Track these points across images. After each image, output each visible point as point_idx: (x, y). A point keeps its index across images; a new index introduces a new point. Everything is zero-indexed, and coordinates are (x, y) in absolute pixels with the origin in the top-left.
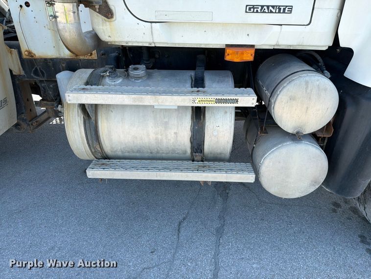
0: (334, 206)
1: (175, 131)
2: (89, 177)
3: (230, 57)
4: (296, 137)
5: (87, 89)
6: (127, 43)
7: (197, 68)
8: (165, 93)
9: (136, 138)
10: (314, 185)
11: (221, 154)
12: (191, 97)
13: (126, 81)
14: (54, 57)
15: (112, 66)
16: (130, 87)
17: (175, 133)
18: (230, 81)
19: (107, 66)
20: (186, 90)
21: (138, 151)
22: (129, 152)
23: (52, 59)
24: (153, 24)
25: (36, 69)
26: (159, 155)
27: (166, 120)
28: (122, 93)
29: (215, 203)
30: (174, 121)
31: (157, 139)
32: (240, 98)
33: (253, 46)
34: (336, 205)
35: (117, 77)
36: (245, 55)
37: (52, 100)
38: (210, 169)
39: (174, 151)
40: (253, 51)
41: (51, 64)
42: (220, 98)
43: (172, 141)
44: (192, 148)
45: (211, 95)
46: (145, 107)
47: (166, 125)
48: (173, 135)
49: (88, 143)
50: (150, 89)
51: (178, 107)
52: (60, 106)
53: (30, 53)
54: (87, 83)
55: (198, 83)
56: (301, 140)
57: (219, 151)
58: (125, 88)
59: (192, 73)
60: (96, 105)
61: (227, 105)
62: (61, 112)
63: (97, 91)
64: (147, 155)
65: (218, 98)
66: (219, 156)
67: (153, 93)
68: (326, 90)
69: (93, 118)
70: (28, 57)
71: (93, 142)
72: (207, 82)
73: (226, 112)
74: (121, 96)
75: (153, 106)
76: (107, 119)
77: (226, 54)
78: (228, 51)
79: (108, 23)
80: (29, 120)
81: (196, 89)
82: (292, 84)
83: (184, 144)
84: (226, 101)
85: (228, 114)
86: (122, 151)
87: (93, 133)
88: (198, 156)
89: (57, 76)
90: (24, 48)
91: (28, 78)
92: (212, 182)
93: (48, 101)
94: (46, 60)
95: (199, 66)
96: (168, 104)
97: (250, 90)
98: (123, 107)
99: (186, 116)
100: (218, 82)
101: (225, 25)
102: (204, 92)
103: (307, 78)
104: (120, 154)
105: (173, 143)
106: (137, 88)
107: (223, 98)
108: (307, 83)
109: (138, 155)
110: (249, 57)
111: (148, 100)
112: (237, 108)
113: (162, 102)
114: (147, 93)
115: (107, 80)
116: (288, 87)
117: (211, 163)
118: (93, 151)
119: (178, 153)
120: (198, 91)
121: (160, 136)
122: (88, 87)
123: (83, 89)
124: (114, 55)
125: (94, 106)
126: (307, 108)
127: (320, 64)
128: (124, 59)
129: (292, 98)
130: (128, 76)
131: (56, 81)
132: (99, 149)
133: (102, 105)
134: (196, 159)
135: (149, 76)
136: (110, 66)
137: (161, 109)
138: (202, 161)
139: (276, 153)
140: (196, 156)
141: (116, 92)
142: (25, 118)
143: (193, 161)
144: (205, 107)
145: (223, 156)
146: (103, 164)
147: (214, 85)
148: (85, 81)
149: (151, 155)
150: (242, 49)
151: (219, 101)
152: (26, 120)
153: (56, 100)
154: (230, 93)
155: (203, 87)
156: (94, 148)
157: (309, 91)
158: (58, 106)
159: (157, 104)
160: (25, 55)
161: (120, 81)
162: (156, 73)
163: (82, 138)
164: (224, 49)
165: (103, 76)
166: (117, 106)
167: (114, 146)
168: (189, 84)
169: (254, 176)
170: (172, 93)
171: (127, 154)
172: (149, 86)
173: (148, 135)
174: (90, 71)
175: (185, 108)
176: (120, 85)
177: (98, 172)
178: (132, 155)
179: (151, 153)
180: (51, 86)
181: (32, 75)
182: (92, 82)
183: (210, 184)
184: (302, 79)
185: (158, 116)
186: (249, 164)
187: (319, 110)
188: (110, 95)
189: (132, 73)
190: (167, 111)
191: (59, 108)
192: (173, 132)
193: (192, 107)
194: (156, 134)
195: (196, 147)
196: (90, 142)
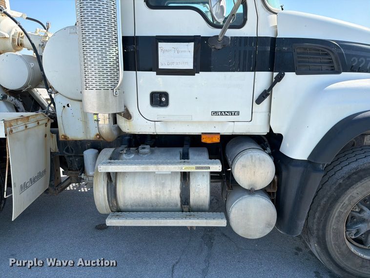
0: (297, 250)
1: (169, 189)
2: (107, 225)
3: (204, 140)
4: (251, 192)
5: (112, 163)
6: (139, 132)
7: (185, 146)
8: (163, 163)
9: (142, 195)
10: (268, 227)
11: (202, 206)
12: (180, 166)
13: (137, 156)
14: (82, 139)
15: (126, 146)
16: (140, 160)
17: (170, 191)
18: (206, 155)
19: (123, 146)
20: (176, 161)
21: (143, 205)
22: (136, 206)
23: (80, 141)
24: (156, 122)
25: (68, 148)
26: (157, 208)
27: (163, 182)
28: (135, 164)
29: (202, 250)
30: (168, 183)
31: (156, 195)
32: (211, 166)
33: (219, 133)
34: (298, 249)
35: (131, 153)
36: (214, 139)
37: (77, 170)
38: (194, 217)
39: (168, 204)
40: (219, 136)
41: (79, 144)
42: (198, 166)
43: (167, 196)
44: (182, 201)
45: (192, 164)
46: (149, 173)
47: (163, 185)
48: (168, 192)
49: (108, 200)
50: (153, 161)
51: (172, 172)
52: (83, 174)
53: (65, 136)
54: (111, 159)
55: (185, 157)
56: (255, 194)
57: (201, 203)
58: (136, 161)
59: (181, 150)
60: (116, 173)
61: (205, 170)
62: (83, 179)
63: (119, 164)
64: (149, 208)
65: (197, 166)
66: (201, 208)
67: (155, 164)
68: (264, 160)
69: (114, 182)
70: (63, 140)
71: (112, 199)
72: (191, 156)
73: (203, 176)
74: (135, 166)
75: (155, 172)
76: (123, 182)
77: (202, 138)
78: (203, 136)
79: (128, 122)
80: (56, 185)
81: (183, 160)
82: (243, 157)
83: (176, 199)
84: (202, 168)
85: (205, 177)
86: (131, 206)
87: (113, 192)
88: (186, 208)
89: (84, 152)
90: (61, 133)
91: (60, 154)
92: (196, 227)
93: (73, 171)
94: (76, 141)
95: (186, 145)
96: (165, 171)
97: (218, 161)
98: (135, 173)
99: (177, 178)
100: (198, 155)
101: (200, 122)
102: (188, 162)
103: (252, 154)
104: (129, 208)
105: (168, 198)
106: (144, 161)
107: (200, 166)
108: (252, 156)
109: (142, 208)
110: (217, 140)
111: (152, 168)
112: (211, 173)
113: (161, 169)
114: (152, 164)
115: (124, 156)
116: (240, 159)
117: (195, 213)
118: (111, 205)
119: (171, 206)
120: (184, 162)
121: (159, 193)
122: (112, 161)
123: (110, 162)
124: (127, 138)
125: (115, 174)
126: (254, 172)
127: (266, 143)
128: (134, 140)
129: (244, 166)
130: (138, 153)
131: (83, 156)
132: (115, 204)
133: (120, 173)
134: (184, 210)
135: (152, 152)
136: (125, 146)
137: (160, 174)
138: (189, 212)
139: (239, 204)
140: (184, 207)
141: (132, 164)
142: (53, 184)
143: (183, 212)
144: (189, 172)
145: (204, 207)
146: (117, 215)
147: (195, 158)
148: (109, 157)
149: (151, 208)
150: (212, 135)
151: (197, 168)
152: (53, 186)
153: (80, 170)
154: (204, 163)
155: (188, 159)
156: (112, 203)
157: (253, 161)
158: (81, 175)
159: (157, 170)
160: (61, 138)
161: (133, 156)
162: (156, 150)
163: (104, 196)
164: (201, 135)
165: (121, 153)
166: (130, 173)
167: (126, 202)
168: (178, 157)
169: (226, 221)
170: (167, 163)
171: (134, 208)
172: (152, 159)
173: (151, 193)
174: (112, 150)
175: (176, 173)
176: (133, 159)
177: (114, 221)
178: (138, 208)
179: (152, 206)
180: (77, 159)
181: (64, 152)
182: (114, 158)
183: (195, 228)
184: (248, 154)
185: (158, 179)
186: (223, 213)
187: (262, 173)
188: (127, 166)
189: (141, 151)
190: (164, 175)
191: (83, 176)
192: (168, 190)
193: (181, 172)
194: (156, 191)
195: (184, 201)
196: (110, 199)
